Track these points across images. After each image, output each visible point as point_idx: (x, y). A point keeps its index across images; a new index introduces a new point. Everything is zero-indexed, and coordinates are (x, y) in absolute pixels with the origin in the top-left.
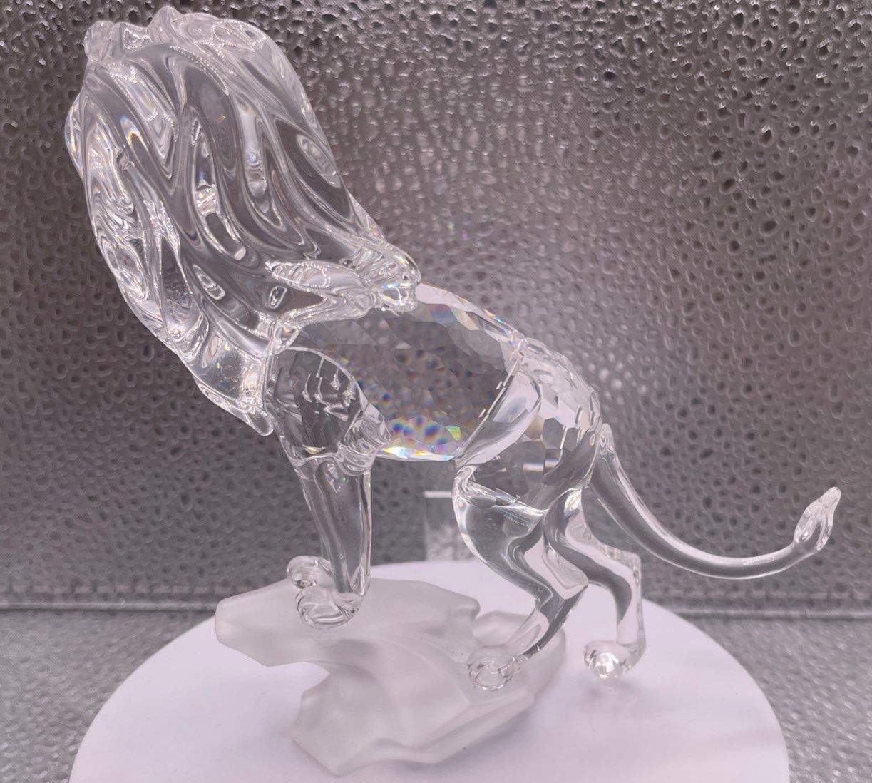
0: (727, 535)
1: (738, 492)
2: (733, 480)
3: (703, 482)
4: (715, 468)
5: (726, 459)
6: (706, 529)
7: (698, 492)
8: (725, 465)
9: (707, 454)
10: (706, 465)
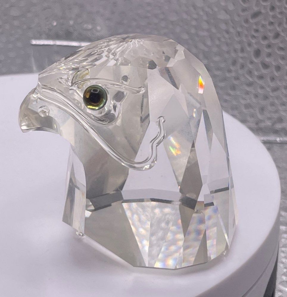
0: (273, 79)
1: (281, 45)
2: (277, 36)
3: (253, 37)
4: (263, 26)
5: (271, 20)
6: (256, 73)
7: (250, 45)
8: (271, 23)
9: (256, 15)
10: (256, 24)
